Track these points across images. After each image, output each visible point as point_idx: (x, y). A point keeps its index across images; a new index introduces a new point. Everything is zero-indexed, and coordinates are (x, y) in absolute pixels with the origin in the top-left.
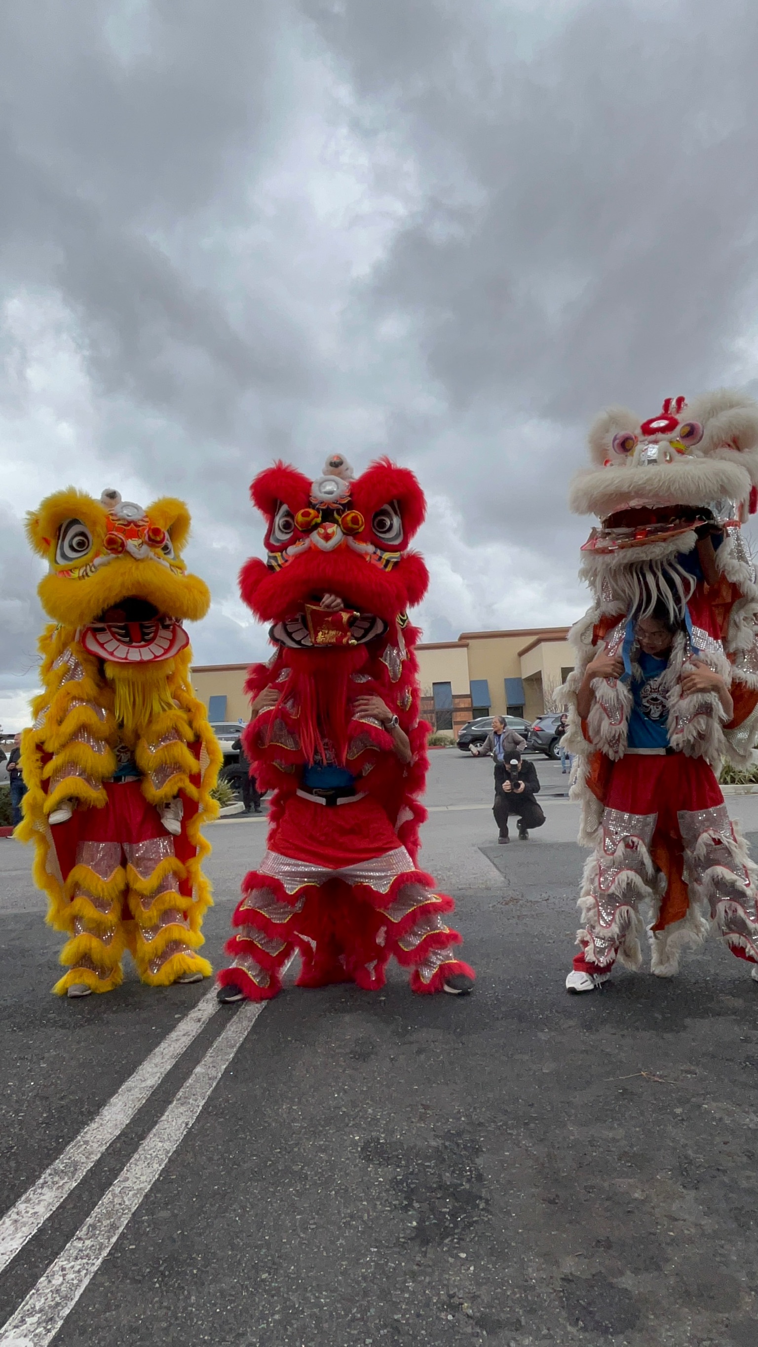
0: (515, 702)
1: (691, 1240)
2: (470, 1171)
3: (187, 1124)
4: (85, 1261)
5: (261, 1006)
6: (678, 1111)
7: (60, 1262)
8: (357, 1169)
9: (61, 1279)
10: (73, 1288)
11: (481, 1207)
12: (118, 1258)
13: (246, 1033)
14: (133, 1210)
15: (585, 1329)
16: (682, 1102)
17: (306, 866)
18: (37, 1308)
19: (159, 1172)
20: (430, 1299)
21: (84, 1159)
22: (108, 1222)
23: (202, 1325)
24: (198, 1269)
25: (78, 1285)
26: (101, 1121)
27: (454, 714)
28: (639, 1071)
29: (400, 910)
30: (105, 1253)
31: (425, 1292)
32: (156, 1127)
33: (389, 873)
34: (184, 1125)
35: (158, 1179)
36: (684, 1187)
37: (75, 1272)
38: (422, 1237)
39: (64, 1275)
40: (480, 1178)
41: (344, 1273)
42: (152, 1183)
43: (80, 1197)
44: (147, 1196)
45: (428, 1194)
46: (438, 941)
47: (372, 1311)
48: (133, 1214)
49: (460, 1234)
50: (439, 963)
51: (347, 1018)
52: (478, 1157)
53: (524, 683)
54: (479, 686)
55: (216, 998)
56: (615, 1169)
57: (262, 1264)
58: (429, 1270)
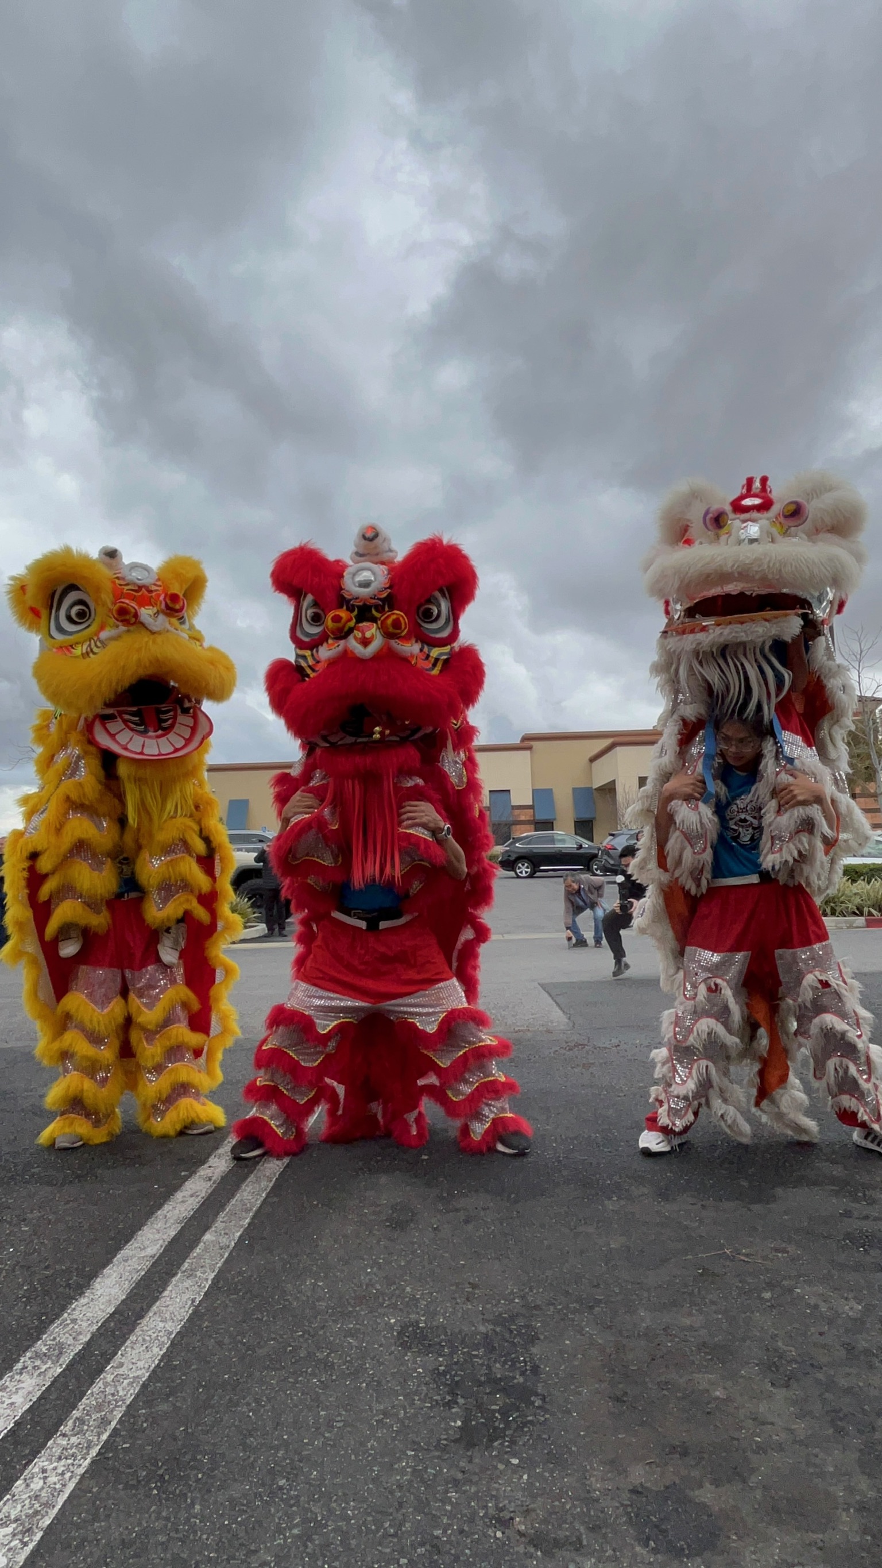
0: (586, 816)
1: (780, 1448)
2: (525, 1361)
3: (193, 1301)
4: (70, 1461)
5: (283, 1164)
6: (767, 1295)
7: (41, 1462)
8: (393, 1356)
9: (41, 1482)
10: (55, 1493)
11: (536, 1404)
12: (108, 1459)
13: (264, 1195)
14: (128, 1403)
15: (655, 1551)
16: (770, 1286)
17: (341, 1000)
18: (12, 1517)
19: (159, 1357)
20: (474, 1514)
21: (70, 1341)
22: (98, 1415)
23: (207, 1539)
24: (204, 1474)
25: (61, 1491)
26: (92, 1297)
27: (514, 827)
28: (722, 1247)
29: (448, 1052)
30: (94, 1452)
31: (469, 1503)
32: (158, 1304)
33: (438, 1009)
34: (190, 1302)
35: (159, 1365)
36: (773, 1384)
37: (57, 1475)
38: (468, 1438)
39: (45, 1478)
40: (535, 1370)
41: (374, 1480)
42: (151, 1368)
43: (66, 1386)
44: (144, 1386)
45: (475, 1389)
46: (492, 1090)
47: (408, 1525)
48: (128, 1407)
49: (512, 1436)
50: (492, 1116)
51: (383, 1179)
52: (533, 1347)
53: (595, 793)
54: (542, 796)
55: (229, 1154)
56: (693, 1362)
57: (280, 1469)
58: (475, 1478)
